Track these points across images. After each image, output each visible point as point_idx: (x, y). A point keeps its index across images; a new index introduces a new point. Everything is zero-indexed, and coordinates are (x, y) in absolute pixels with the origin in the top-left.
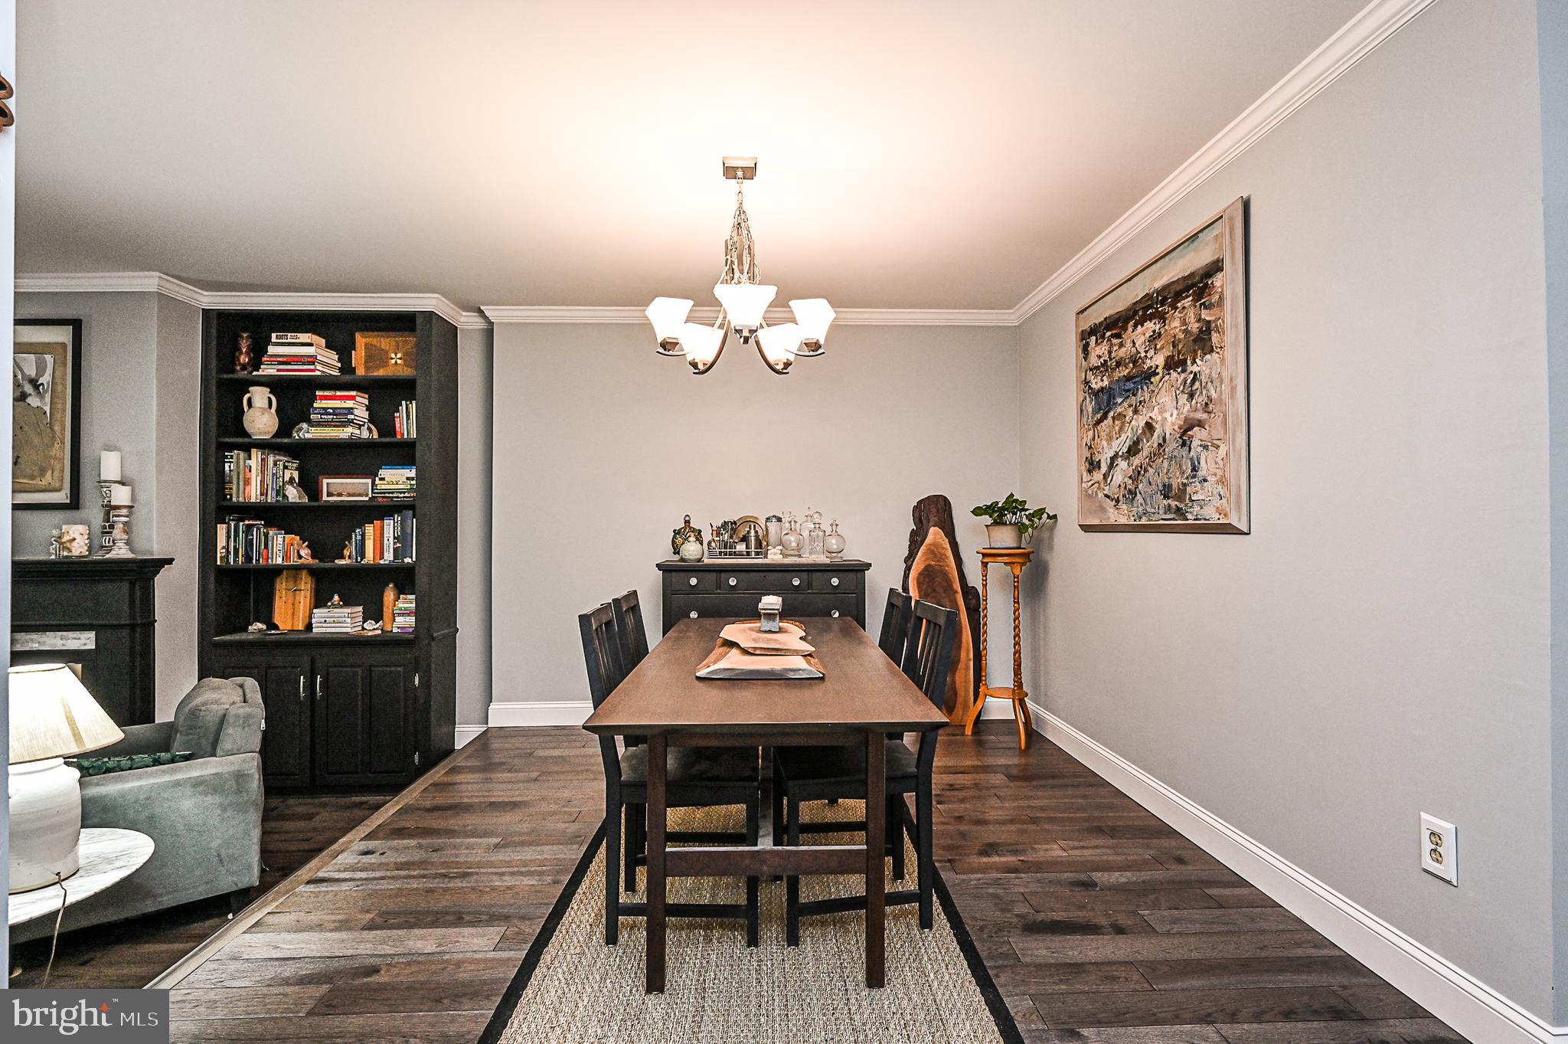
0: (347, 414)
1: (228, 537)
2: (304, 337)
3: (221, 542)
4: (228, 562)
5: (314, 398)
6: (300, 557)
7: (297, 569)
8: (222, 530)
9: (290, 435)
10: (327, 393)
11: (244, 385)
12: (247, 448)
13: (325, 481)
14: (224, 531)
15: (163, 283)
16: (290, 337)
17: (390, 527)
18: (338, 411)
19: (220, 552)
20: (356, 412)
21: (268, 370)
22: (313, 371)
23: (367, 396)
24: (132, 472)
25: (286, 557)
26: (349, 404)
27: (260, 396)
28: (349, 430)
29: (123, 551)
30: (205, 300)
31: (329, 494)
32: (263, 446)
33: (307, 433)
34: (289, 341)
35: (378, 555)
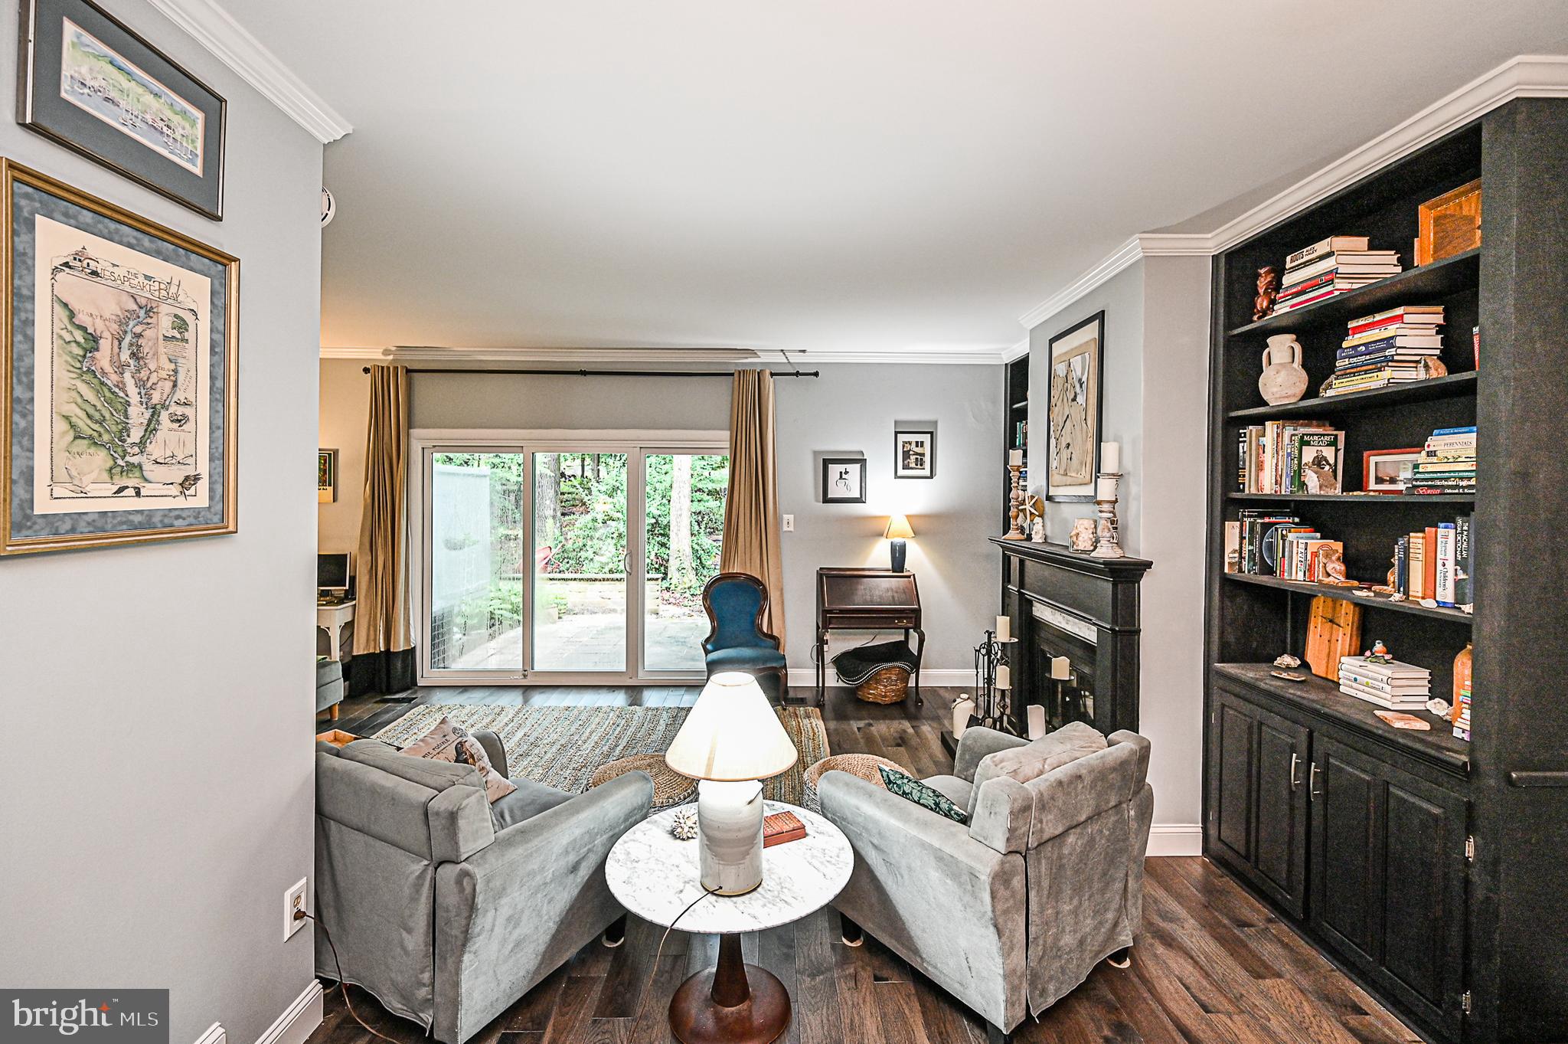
0: (1384, 349)
1: (1242, 538)
2: (1322, 247)
3: (1232, 542)
4: (1241, 570)
5: (1345, 333)
6: (1329, 575)
7: (1334, 595)
8: (1232, 530)
9: (1316, 395)
10: (1361, 322)
11: (1259, 340)
12: (1260, 420)
13: (1373, 460)
14: (1237, 531)
15: (1147, 244)
16: (1307, 254)
17: (1448, 540)
18: (1372, 347)
19: (1230, 556)
20: (1399, 342)
21: (1282, 309)
22: (1331, 292)
23: (1440, 308)
24: (1128, 465)
25: (1310, 569)
26: (1392, 330)
27: (1282, 350)
28: (1387, 373)
29: (1104, 550)
30: (1210, 244)
31: (1379, 480)
32: (1287, 415)
33: (1338, 388)
34: (1306, 259)
35: (1430, 591)
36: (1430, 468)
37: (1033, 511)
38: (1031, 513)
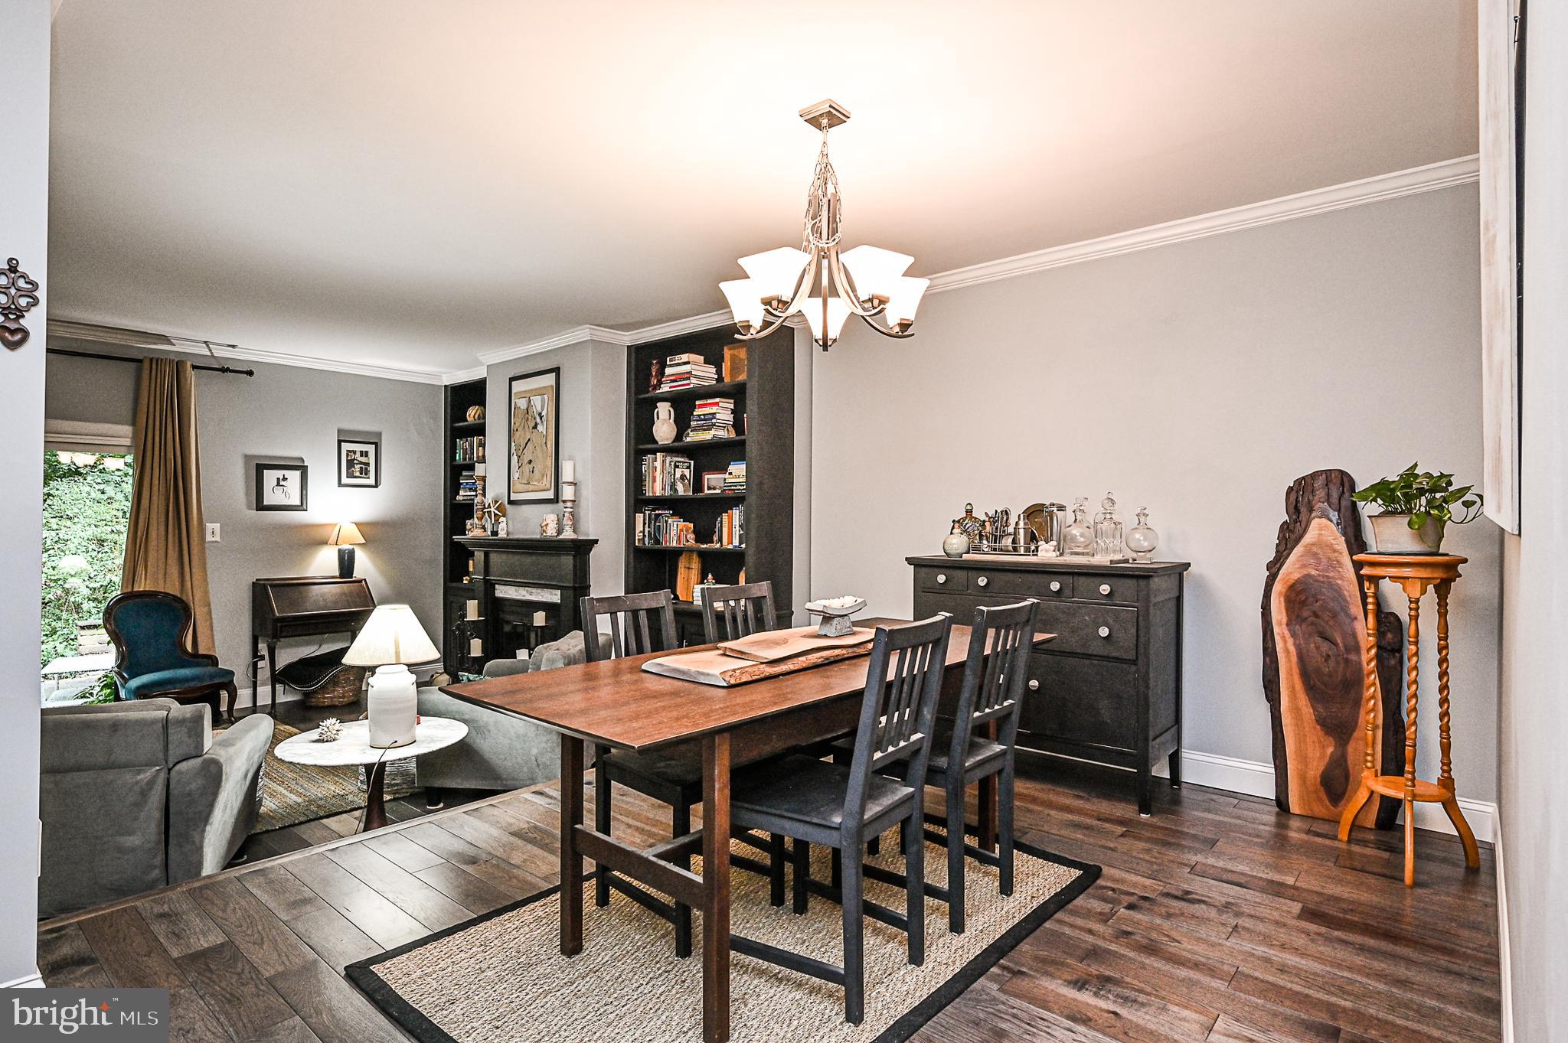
0: (711, 419)
1: (644, 524)
2: (685, 357)
3: (639, 527)
4: (644, 543)
5: (694, 407)
6: (688, 541)
7: (690, 551)
8: (639, 517)
9: (681, 440)
10: (701, 403)
11: (652, 403)
12: (654, 452)
13: (707, 477)
14: (642, 519)
15: (593, 332)
16: (676, 359)
17: (737, 514)
18: (706, 417)
19: (638, 535)
20: (718, 416)
21: (665, 388)
22: (688, 384)
23: (732, 401)
24: (580, 477)
25: (679, 540)
26: (714, 410)
27: (664, 410)
28: (713, 432)
29: (568, 533)
30: (626, 338)
31: (709, 488)
32: (667, 450)
33: (692, 437)
34: (677, 362)
35: (730, 542)
36: (730, 481)
37: (497, 512)
38: (495, 515)
